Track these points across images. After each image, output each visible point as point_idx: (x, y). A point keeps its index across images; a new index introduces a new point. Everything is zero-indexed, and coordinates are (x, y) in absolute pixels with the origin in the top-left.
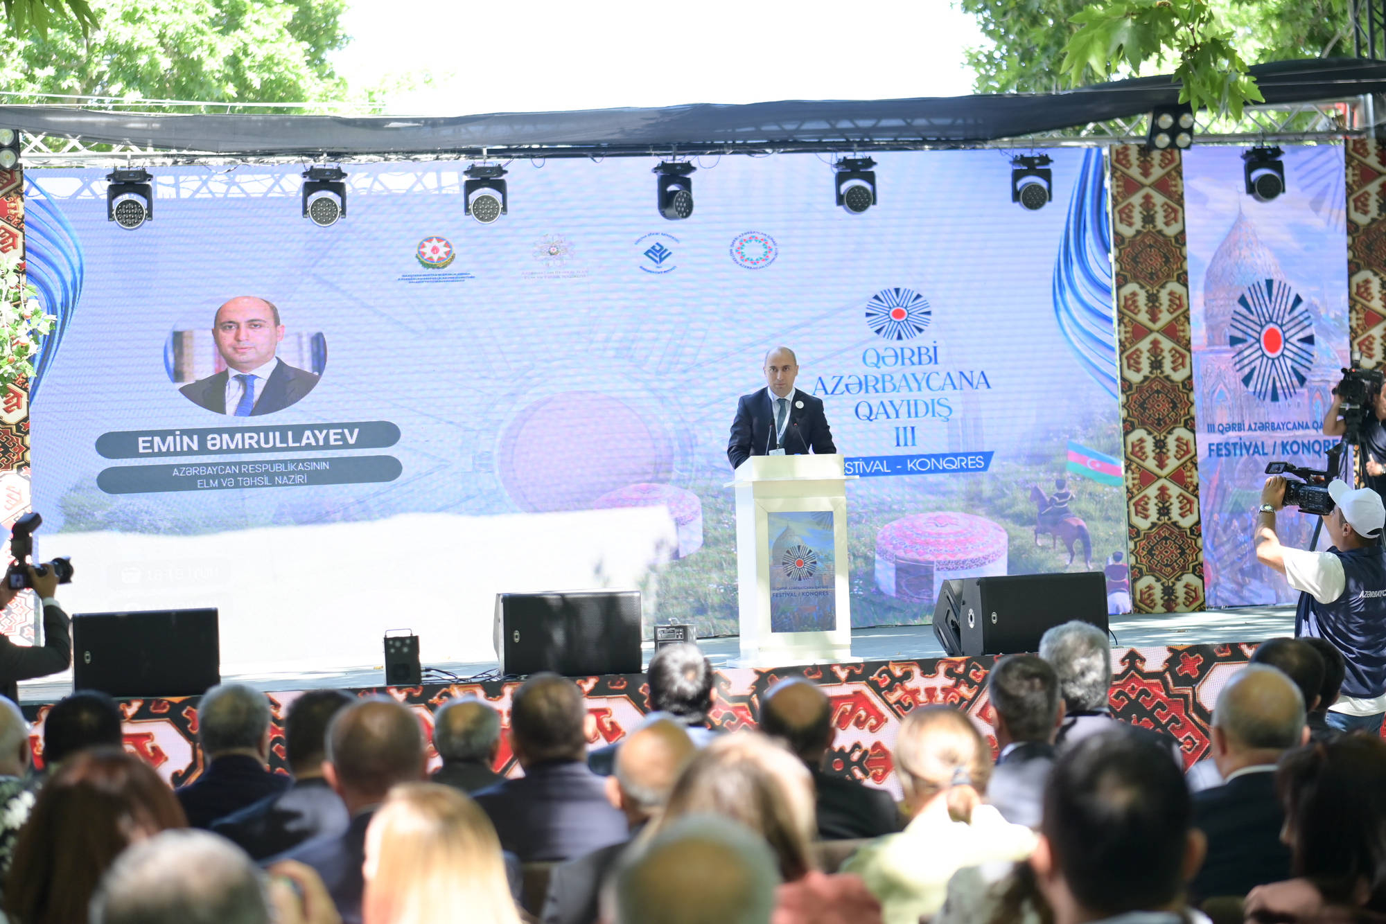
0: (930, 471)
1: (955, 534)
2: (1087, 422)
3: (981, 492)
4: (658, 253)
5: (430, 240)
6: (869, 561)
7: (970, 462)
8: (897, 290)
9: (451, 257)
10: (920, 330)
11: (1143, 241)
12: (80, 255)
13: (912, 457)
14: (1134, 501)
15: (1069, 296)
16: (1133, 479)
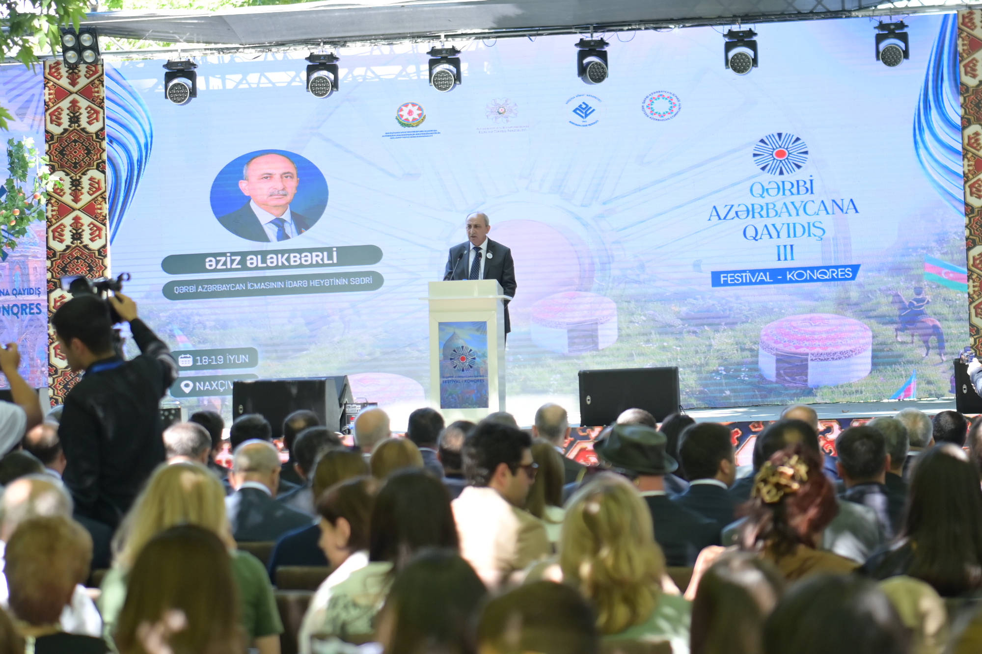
0: (806, 281)
1: (827, 332)
2: (942, 240)
3: (849, 298)
4: (584, 111)
5: (406, 105)
6: (754, 353)
7: (840, 273)
8: (780, 135)
9: (422, 118)
10: (799, 167)
12: (150, 124)
13: (791, 270)
14: (974, 304)
15: (927, 136)
16: (974, 286)
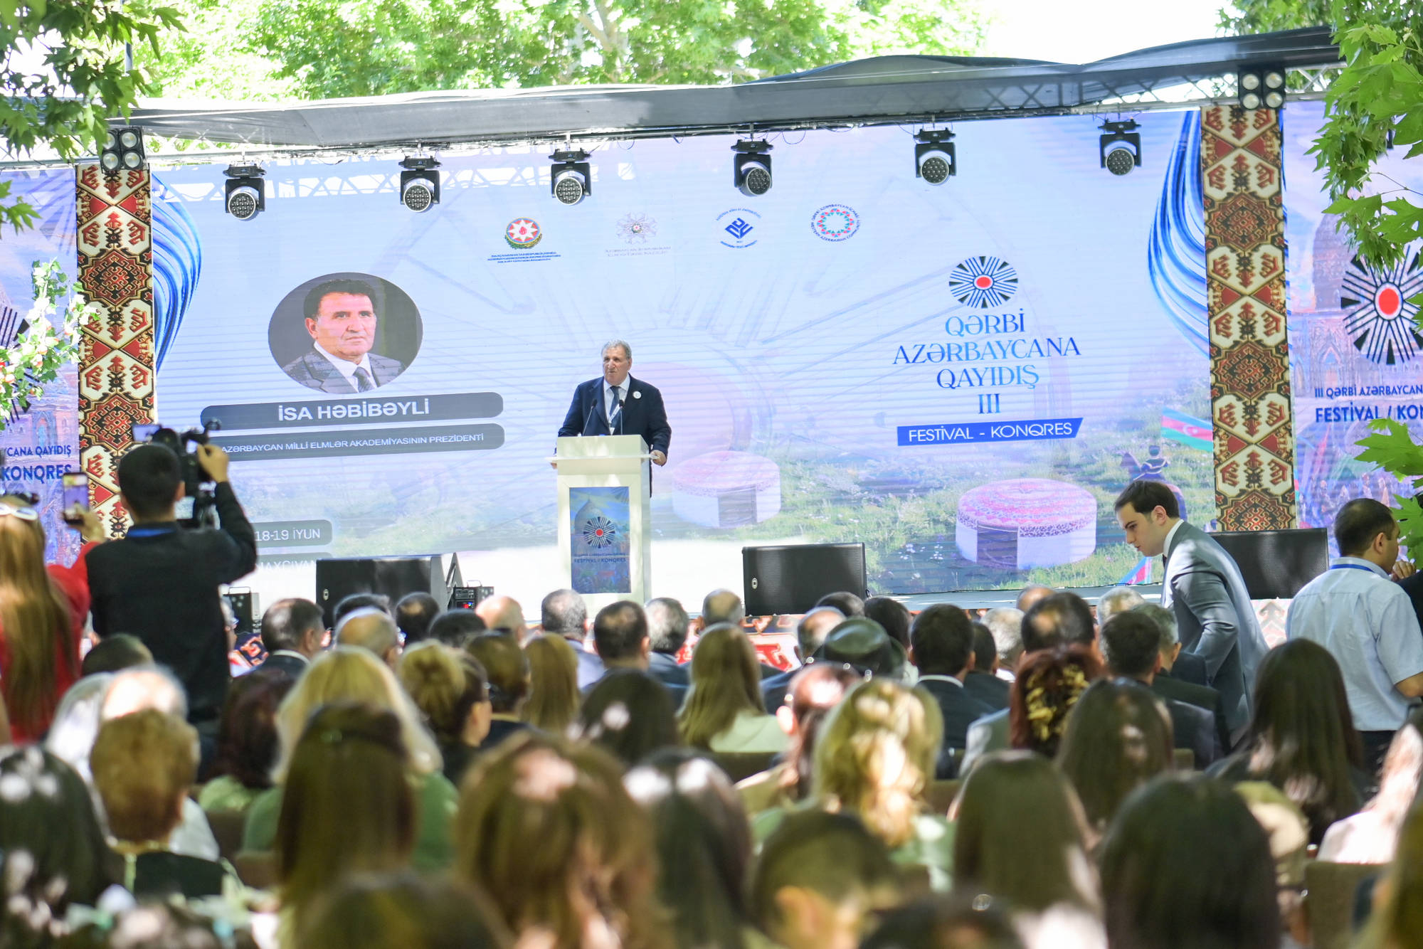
0: (1014, 438)
1: (1041, 500)
2: (1184, 388)
3: (1068, 459)
4: (739, 228)
5: (518, 222)
6: (950, 527)
7: (1057, 429)
8: (982, 259)
9: (537, 237)
10: (1006, 298)
11: (1234, 204)
13: (996, 425)
14: (1221, 468)
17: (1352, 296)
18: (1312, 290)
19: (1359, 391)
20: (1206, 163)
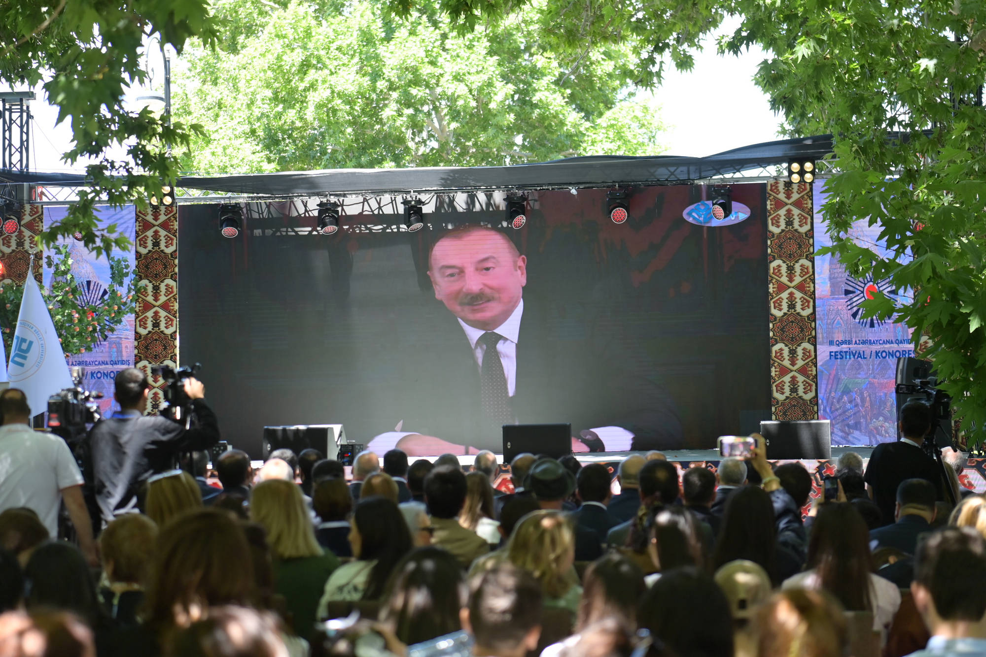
17: (851, 289)
18: (829, 285)
19: (854, 342)
20: (770, 213)
